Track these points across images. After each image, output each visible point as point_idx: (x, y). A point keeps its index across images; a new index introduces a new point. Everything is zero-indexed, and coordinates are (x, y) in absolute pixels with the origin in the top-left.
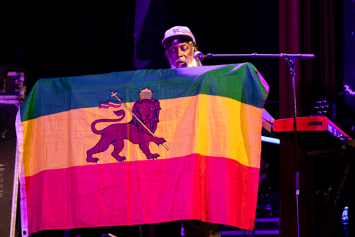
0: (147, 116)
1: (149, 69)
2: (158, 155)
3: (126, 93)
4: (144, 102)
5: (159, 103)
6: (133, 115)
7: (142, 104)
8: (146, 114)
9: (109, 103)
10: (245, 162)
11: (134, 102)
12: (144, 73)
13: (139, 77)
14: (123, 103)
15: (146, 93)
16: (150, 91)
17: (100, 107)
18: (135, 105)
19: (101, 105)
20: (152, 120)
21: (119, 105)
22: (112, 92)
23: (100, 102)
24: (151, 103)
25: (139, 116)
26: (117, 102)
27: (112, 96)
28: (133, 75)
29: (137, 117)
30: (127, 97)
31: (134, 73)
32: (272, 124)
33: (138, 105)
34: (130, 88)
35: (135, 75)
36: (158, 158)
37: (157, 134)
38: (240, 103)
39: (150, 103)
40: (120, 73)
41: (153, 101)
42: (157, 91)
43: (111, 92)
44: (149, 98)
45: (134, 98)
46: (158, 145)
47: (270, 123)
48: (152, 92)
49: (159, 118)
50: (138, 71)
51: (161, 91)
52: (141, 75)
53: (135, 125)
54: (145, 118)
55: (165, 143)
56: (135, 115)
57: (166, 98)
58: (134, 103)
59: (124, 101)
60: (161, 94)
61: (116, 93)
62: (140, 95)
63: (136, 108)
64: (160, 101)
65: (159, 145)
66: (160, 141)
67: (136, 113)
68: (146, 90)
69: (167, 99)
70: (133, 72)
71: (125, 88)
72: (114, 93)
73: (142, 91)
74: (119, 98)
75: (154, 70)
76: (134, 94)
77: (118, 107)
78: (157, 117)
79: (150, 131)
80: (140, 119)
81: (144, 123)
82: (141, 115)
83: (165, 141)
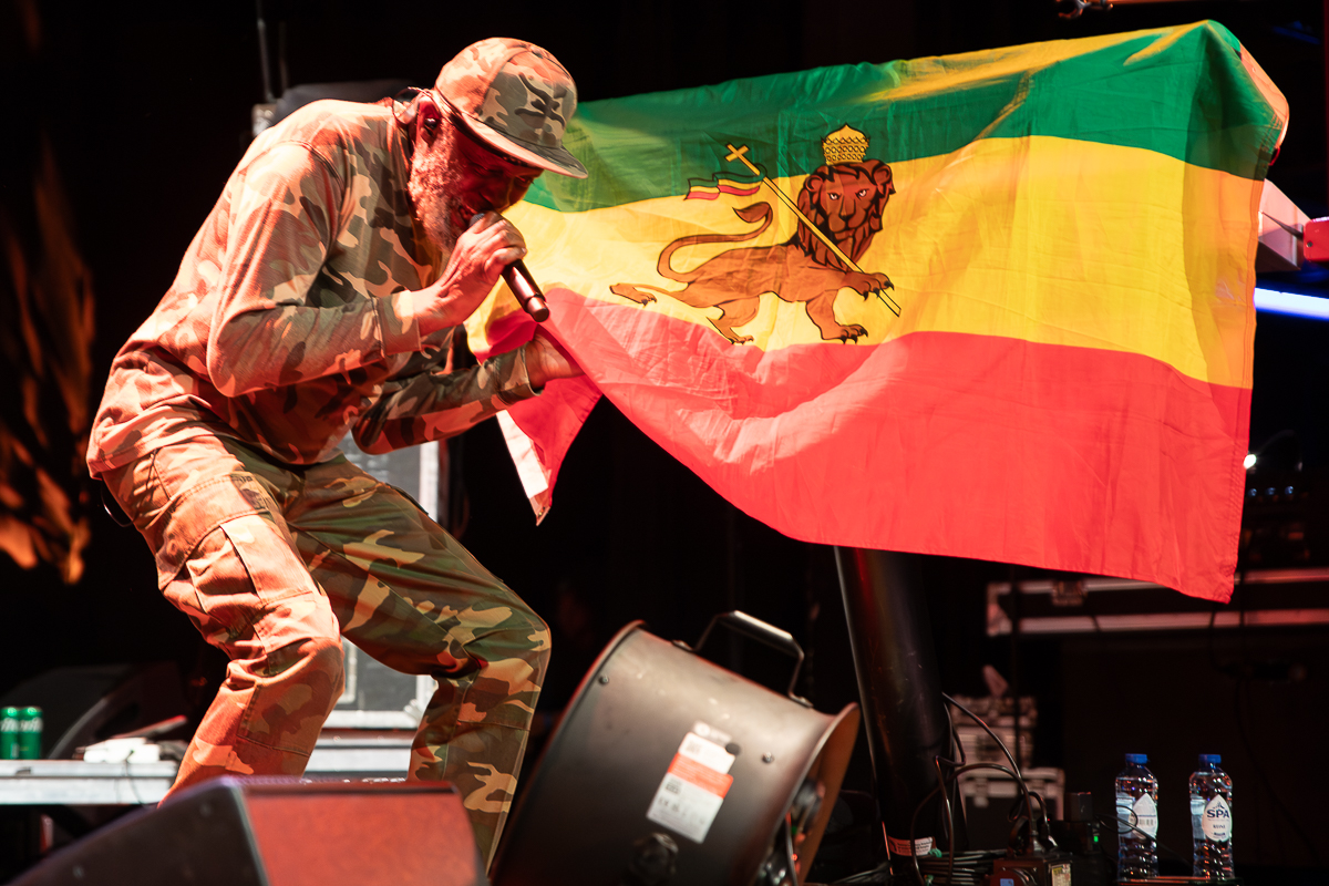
0: (847, 219)
1: (856, 63)
2: (863, 332)
3: (775, 146)
4: (839, 172)
5: (889, 173)
6: (800, 220)
7: (832, 180)
8: (844, 213)
9: (721, 182)
10: (1194, 364)
11: (805, 173)
12: (839, 78)
13: (820, 95)
14: (766, 180)
15: (843, 143)
16: (860, 136)
17: (688, 196)
18: (808, 184)
19: (693, 189)
20: (861, 230)
21: (754, 185)
22: (730, 147)
23: (689, 180)
24: (862, 174)
25: (820, 220)
26: (749, 178)
27: (729, 158)
29: (815, 224)
30: (782, 157)
31: (804, 80)
32: (1300, 236)
33: (816, 184)
34: (790, 130)
35: (808, 88)
37: (866, 263)
38: (1183, 163)
39: (857, 177)
40: (758, 82)
41: (869, 167)
42: (884, 134)
43: (726, 146)
44: (856, 157)
45: (803, 162)
46: (863, 298)
47: (1293, 231)
48: (867, 138)
49: (884, 218)
50: (817, 73)
51: (897, 133)
52: (829, 87)
53: (803, 248)
54: (842, 224)
55: (889, 291)
56: (806, 216)
57: (912, 156)
58: (801, 179)
59: (770, 173)
60: (896, 144)
61: (744, 149)
62: (823, 152)
63: (812, 194)
64: (892, 166)
65: (866, 295)
66: (872, 285)
67: (812, 208)
68: (847, 133)
69: (917, 157)
70: (800, 75)
71: (773, 131)
72: (737, 149)
73: (832, 137)
74: (755, 165)
75: (872, 66)
76: (802, 147)
77: (750, 194)
78: (878, 216)
79: (848, 261)
80: (824, 228)
81: (836, 243)
82: (826, 218)
83: (889, 285)
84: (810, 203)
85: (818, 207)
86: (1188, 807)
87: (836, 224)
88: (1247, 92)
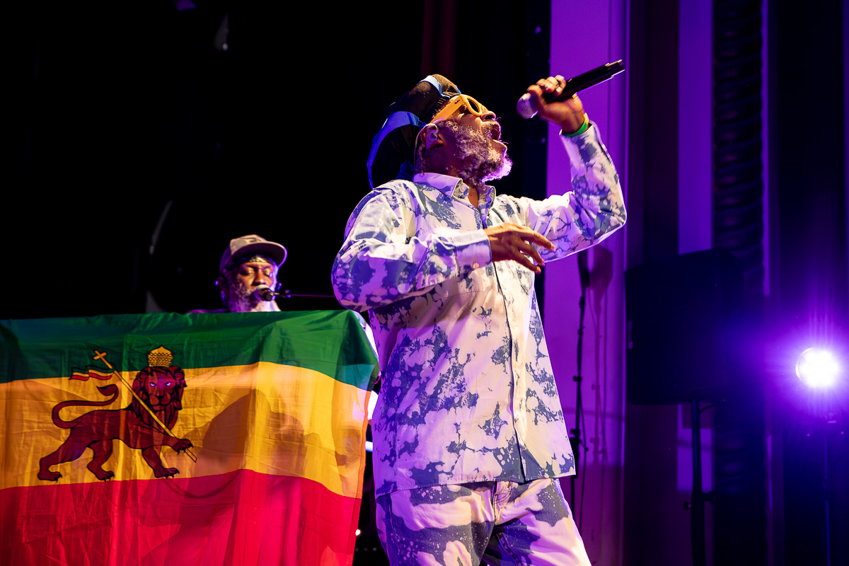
0: (160, 398)
1: (170, 312)
2: (177, 471)
3: (122, 354)
4: (156, 371)
5: (183, 374)
6: (134, 397)
7: (152, 375)
8: (158, 395)
9: (90, 371)
10: (336, 487)
11: (136, 370)
12: (160, 319)
13: (149, 326)
14: (115, 372)
15: (160, 355)
16: (169, 352)
17: (72, 377)
18: (138, 376)
19: (75, 374)
20: (168, 407)
21: (109, 375)
22: (97, 352)
23: (73, 368)
24: (168, 373)
25: (145, 397)
26: (106, 370)
27: (96, 358)
28: (139, 321)
29: (142, 399)
30: (125, 361)
31: (141, 318)
33: (143, 377)
34: (131, 346)
35: (143, 322)
36: (176, 476)
37: (177, 432)
38: (334, 380)
39: (166, 375)
40: (116, 317)
41: (172, 370)
42: (181, 353)
43: (94, 351)
44: (166, 363)
45: (136, 364)
46: (176, 453)
48: (173, 354)
49: (183, 402)
51: (189, 353)
52: (154, 323)
53: (136, 413)
54: (157, 401)
55: (190, 449)
56: (137, 394)
57: (197, 366)
58: (136, 373)
59: (118, 368)
60: (188, 359)
61: (104, 354)
62: (148, 359)
63: (141, 382)
64: (185, 370)
65: (179, 452)
66: (182, 445)
67: (140, 390)
68: (162, 350)
69: (199, 367)
71: (121, 345)
72: (100, 353)
73: (153, 352)
74: (110, 363)
75: (178, 314)
76: (137, 356)
77: (107, 380)
78: (179, 401)
79: (163, 426)
80: (147, 402)
81: (155, 412)
82: (148, 396)
83: (191, 445)
84: (139, 387)
85: (144, 390)
87: (154, 401)
88: (365, 342)
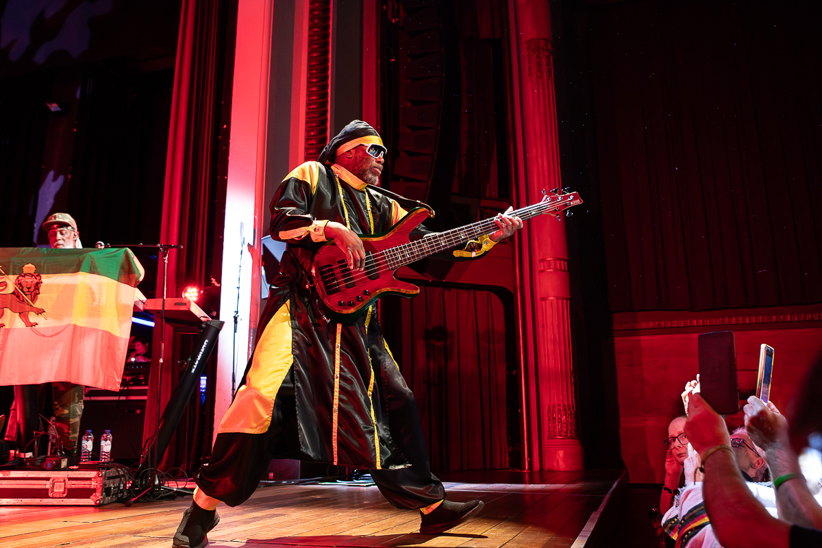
0: (29, 288)
2: (37, 324)
3: (9, 266)
4: (27, 275)
5: (41, 277)
6: (15, 287)
7: (25, 277)
12: (30, 250)
13: (24, 254)
14: (6, 275)
15: (29, 268)
16: (34, 267)
18: (18, 278)
20: (33, 293)
21: (3, 276)
24: (33, 277)
25: (21, 288)
26: (1, 274)
28: (19, 251)
29: (19, 289)
30: (11, 270)
32: (144, 303)
33: (20, 278)
34: (14, 263)
36: (37, 326)
37: (37, 305)
38: (116, 282)
40: (7, 249)
41: (35, 275)
42: (40, 267)
44: (32, 272)
45: (17, 272)
46: (37, 315)
47: (142, 302)
48: (36, 267)
49: (40, 290)
50: (24, 248)
51: (44, 266)
52: (27, 253)
53: (16, 295)
54: (27, 290)
55: (45, 314)
56: (17, 286)
57: (48, 273)
58: (16, 276)
59: (7, 273)
60: (44, 270)
61: (1, 266)
62: (23, 269)
63: (19, 281)
64: (42, 275)
66: (40, 312)
68: (30, 265)
70: (19, 248)
71: (9, 262)
73: (26, 266)
74: (3, 271)
76: (17, 268)
77: (2, 279)
78: (38, 290)
79: (30, 302)
80: (22, 290)
81: (26, 295)
82: (23, 287)
83: (44, 312)
84: (18, 283)
85: (20, 284)
86: (100, 443)
87: (25, 290)
88: (134, 266)
